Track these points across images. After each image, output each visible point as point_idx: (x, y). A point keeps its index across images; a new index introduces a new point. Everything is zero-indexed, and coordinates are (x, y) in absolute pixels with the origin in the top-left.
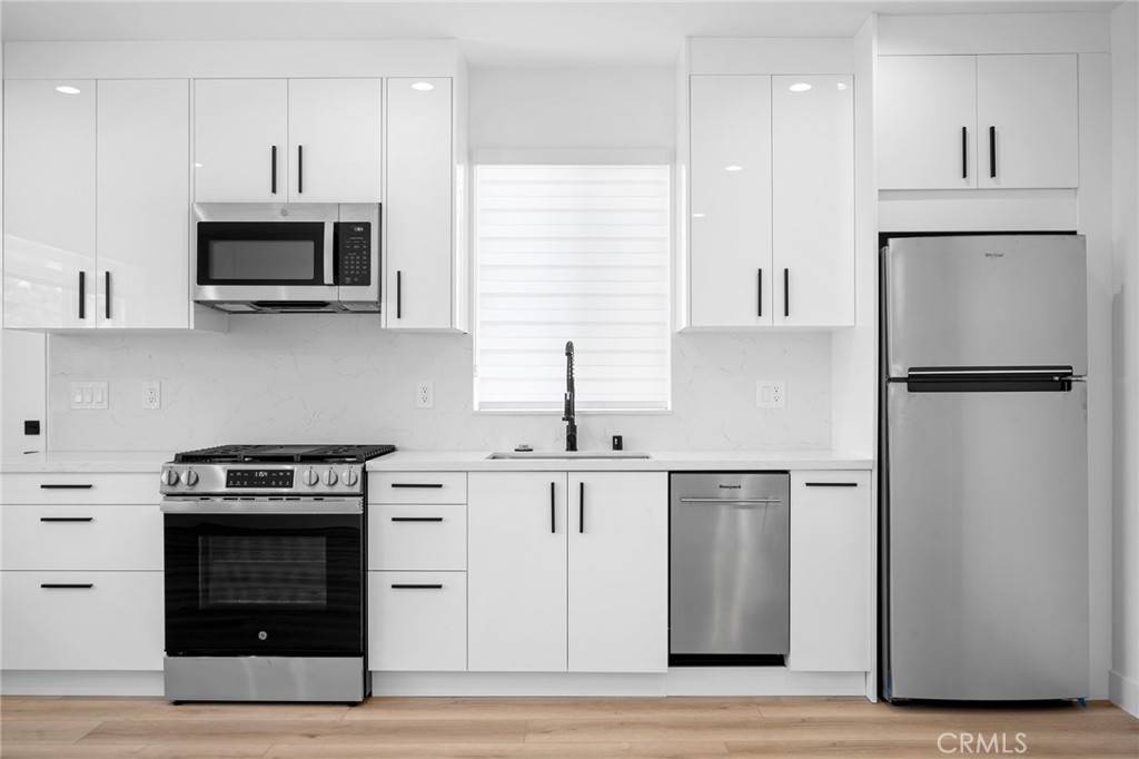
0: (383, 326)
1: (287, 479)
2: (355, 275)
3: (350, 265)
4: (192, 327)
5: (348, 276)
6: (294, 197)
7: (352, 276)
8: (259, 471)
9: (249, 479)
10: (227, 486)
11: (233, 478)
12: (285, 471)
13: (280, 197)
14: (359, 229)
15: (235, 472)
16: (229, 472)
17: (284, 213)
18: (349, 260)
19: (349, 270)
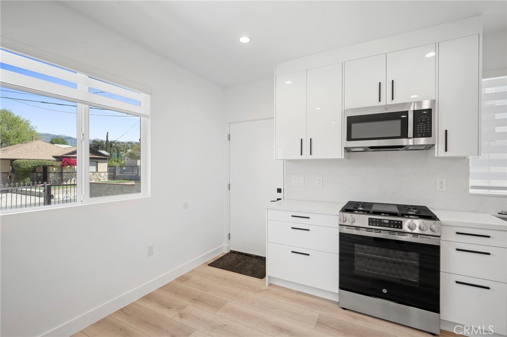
0: (436, 155)
1: (399, 225)
2: (423, 133)
3: (420, 129)
4: (343, 157)
5: (419, 133)
6: (389, 102)
7: (421, 134)
8: (384, 220)
9: (380, 223)
10: (369, 225)
11: (371, 221)
12: (398, 221)
13: (383, 103)
14: (425, 112)
15: (372, 219)
16: (369, 219)
17: (386, 109)
18: (420, 126)
19: (420, 131)
